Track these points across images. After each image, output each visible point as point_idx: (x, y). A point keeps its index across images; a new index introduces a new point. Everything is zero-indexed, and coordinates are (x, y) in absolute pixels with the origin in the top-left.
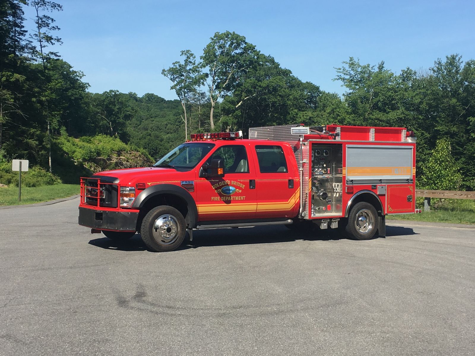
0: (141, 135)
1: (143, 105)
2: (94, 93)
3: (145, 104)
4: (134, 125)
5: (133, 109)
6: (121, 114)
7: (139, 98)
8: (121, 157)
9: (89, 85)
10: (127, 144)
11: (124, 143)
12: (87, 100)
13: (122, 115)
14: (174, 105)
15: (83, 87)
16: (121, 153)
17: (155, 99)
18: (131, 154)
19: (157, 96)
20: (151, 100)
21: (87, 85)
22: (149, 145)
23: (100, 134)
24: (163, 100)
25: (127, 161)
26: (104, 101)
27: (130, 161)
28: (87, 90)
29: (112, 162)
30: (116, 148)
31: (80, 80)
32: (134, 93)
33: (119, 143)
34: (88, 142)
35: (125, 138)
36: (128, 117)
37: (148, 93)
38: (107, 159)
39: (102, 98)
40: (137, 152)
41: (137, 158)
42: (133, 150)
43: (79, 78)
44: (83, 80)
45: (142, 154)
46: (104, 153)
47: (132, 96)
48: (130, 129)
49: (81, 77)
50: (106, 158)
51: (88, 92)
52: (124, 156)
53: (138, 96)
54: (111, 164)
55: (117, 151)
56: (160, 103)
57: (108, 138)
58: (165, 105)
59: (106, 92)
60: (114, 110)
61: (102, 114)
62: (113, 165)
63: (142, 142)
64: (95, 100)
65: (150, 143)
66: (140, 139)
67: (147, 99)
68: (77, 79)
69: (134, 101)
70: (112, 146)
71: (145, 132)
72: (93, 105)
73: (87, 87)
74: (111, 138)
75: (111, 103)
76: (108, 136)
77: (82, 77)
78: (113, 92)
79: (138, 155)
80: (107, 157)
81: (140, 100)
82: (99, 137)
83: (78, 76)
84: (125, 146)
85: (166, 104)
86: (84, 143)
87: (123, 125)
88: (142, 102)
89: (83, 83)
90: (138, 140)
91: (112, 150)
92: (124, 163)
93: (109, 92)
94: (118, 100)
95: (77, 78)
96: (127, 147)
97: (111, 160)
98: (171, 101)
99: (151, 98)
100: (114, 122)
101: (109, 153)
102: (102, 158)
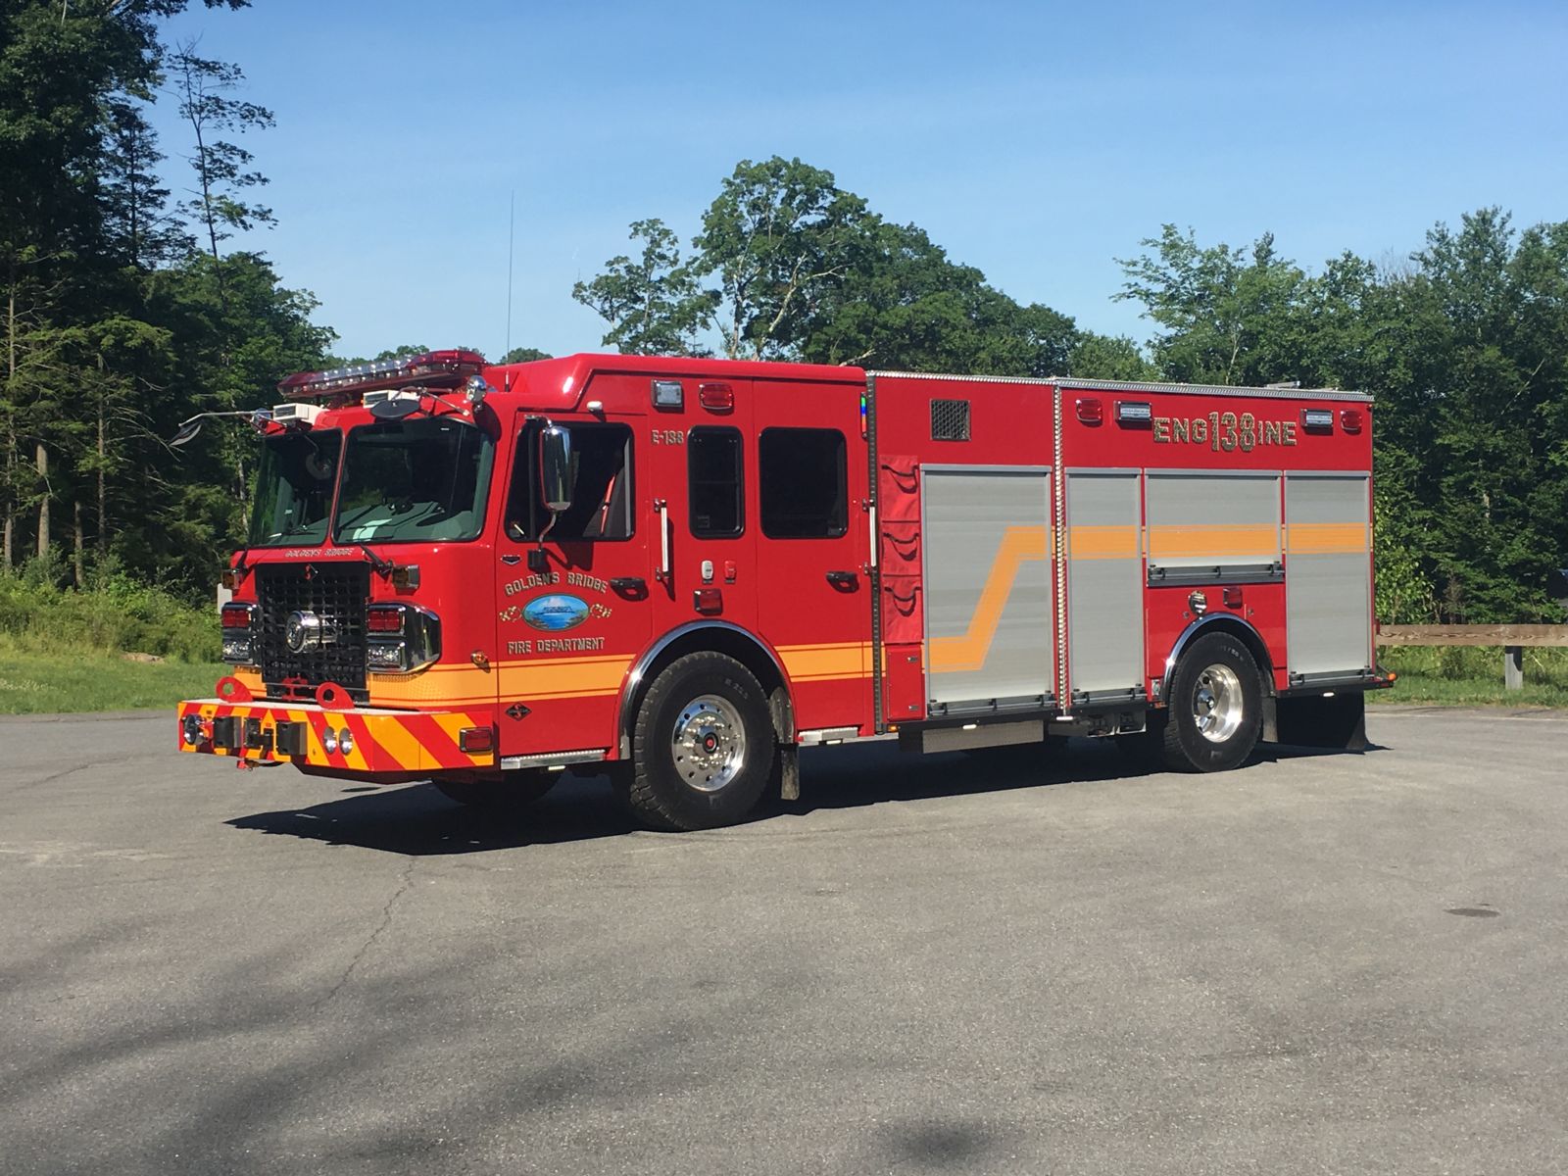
2: (350, 358)
9: (334, 334)
15: (314, 340)
21: (329, 335)
28: (325, 351)
31: (307, 318)
43: (301, 313)
44: (315, 319)
49: (307, 311)
51: (330, 357)
59: (386, 353)
68: (297, 317)
73: (327, 340)
77: (312, 310)
78: (410, 351)
83: (299, 308)
89: (314, 329)
93: (395, 352)
95: (295, 311)
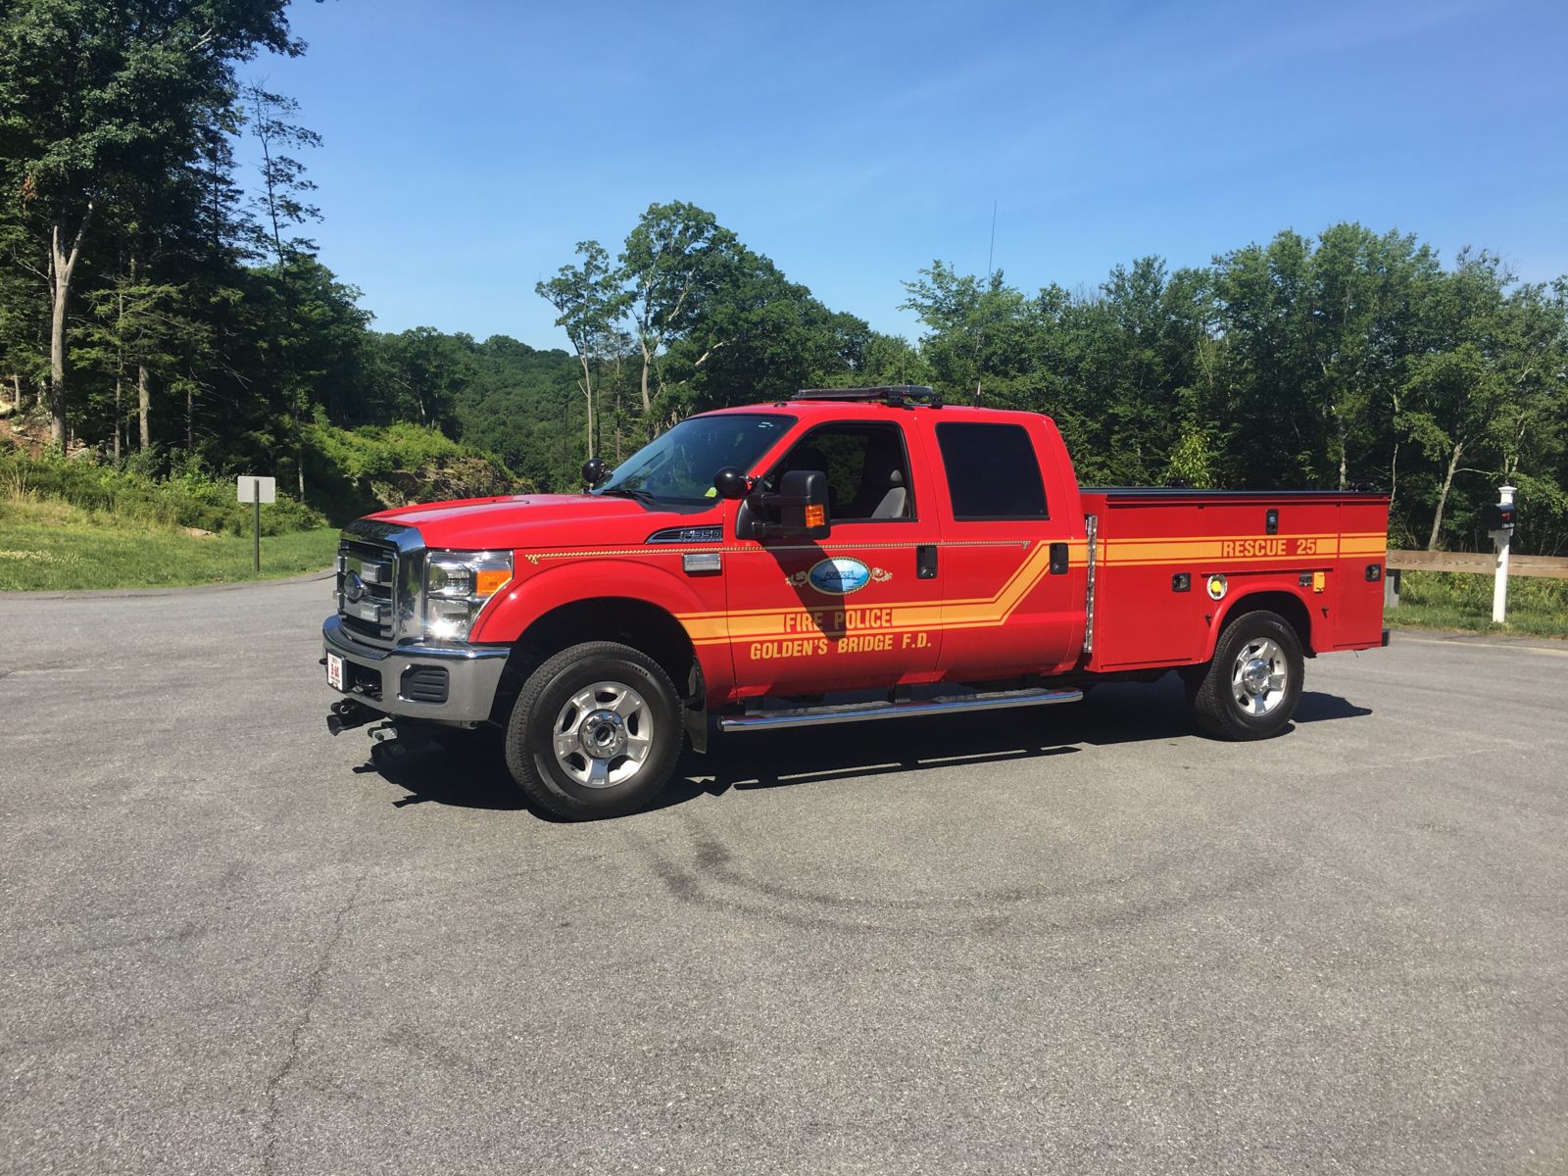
0: (486, 423)
1: (488, 361)
2: (384, 333)
3: (492, 359)
4: (470, 402)
5: (468, 369)
6: (442, 378)
7: (477, 344)
8: (445, 470)
9: (373, 316)
10: (456, 442)
11: (451, 439)
12: (369, 348)
13: (444, 382)
14: (552, 361)
15: (359, 319)
16: (446, 463)
17: (513, 348)
18: (466, 463)
19: (516, 341)
20: (504, 349)
21: (370, 316)
22: (502, 446)
23: (398, 422)
24: (528, 350)
25: (460, 479)
26: (405, 350)
27: (465, 478)
28: (368, 327)
29: (427, 480)
30: (435, 451)
31: (354, 303)
32: (468, 336)
33: (440, 442)
34: (372, 438)
35: (452, 430)
36: (456, 385)
37: (497, 336)
38: (417, 474)
39: (402, 345)
40: (480, 459)
41: (480, 471)
42: (470, 456)
43: (350, 300)
44: (360, 305)
45: (491, 463)
46: (408, 461)
47: (463, 342)
48: (461, 411)
49: (355, 299)
50: (413, 472)
51: (371, 333)
52: (452, 468)
53: (476, 341)
54: (425, 486)
55: (436, 458)
56: (522, 356)
57: (417, 430)
58: (532, 360)
59: (409, 331)
60: (428, 371)
61: (401, 379)
62: (429, 488)
63: (488, 439)
64: (387, 348)
65: (505, 441)
66: (483, 433)
67: (495, 347)
68: (347, 303)
69: (468, 352)
70: (425, 446)
71: (492, 418)
72: (383, 360)
73: (368, 319)
74: (423, 430)
75: (420, 355)
76: (417, 425)
77: (358, 298)
78: (425, 330)
79: (482, 465)
80: (414, 470)
81: (480, 350)
82: (398, 428)
83: (349, 296)
84: (454, 446)
85: (536, 358)
86: (365, 441)
87: (447, 402)
88: (485, 355)
89: (359, 311)
90: (480, 434)
91: (426, 455)
92: (451, 482)
93: (414, 330)
94: (435, 349)
95: (347, 299)
96: (458, 449)
97: (425, 477)
98: (545, 352)
99: (503, 346)
100: (426, 396)
101: (420, 462)
102: (405, 471)
